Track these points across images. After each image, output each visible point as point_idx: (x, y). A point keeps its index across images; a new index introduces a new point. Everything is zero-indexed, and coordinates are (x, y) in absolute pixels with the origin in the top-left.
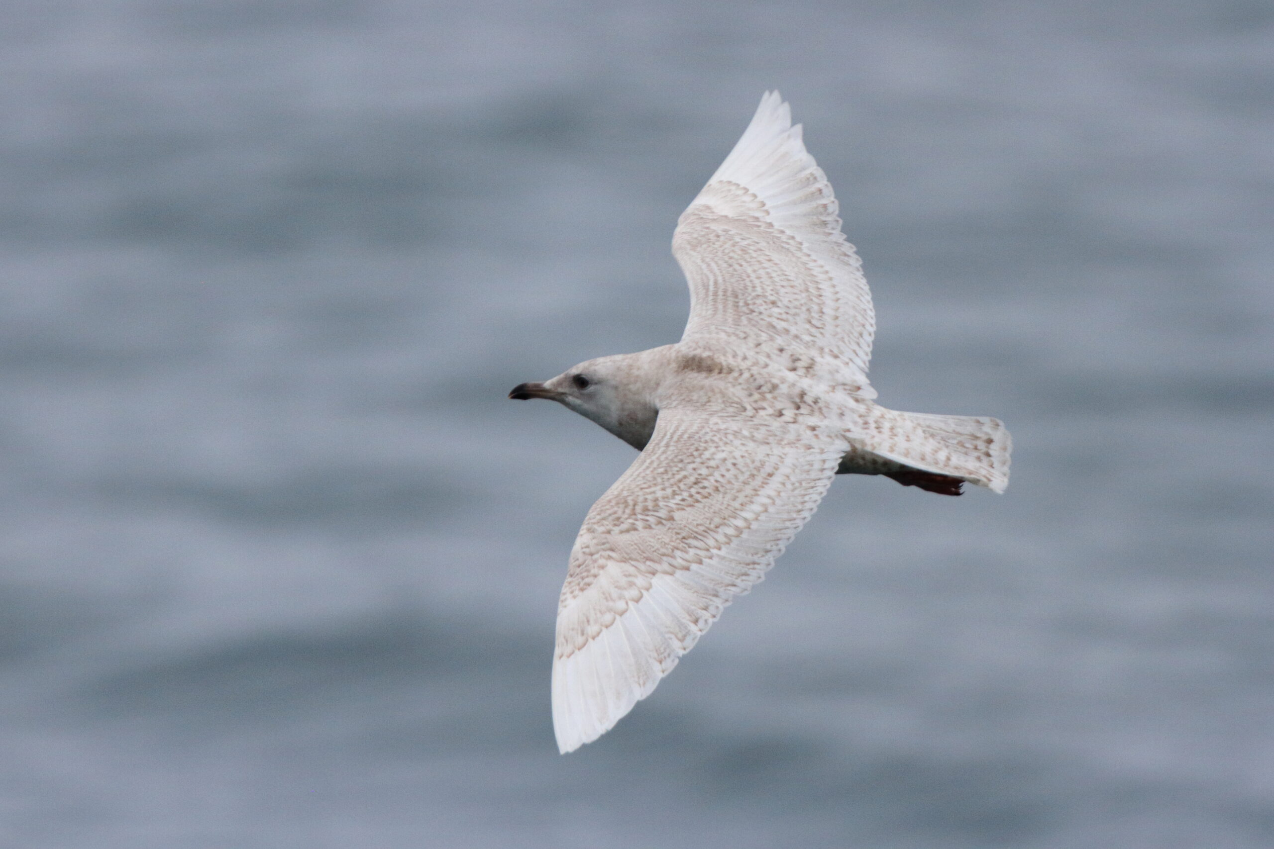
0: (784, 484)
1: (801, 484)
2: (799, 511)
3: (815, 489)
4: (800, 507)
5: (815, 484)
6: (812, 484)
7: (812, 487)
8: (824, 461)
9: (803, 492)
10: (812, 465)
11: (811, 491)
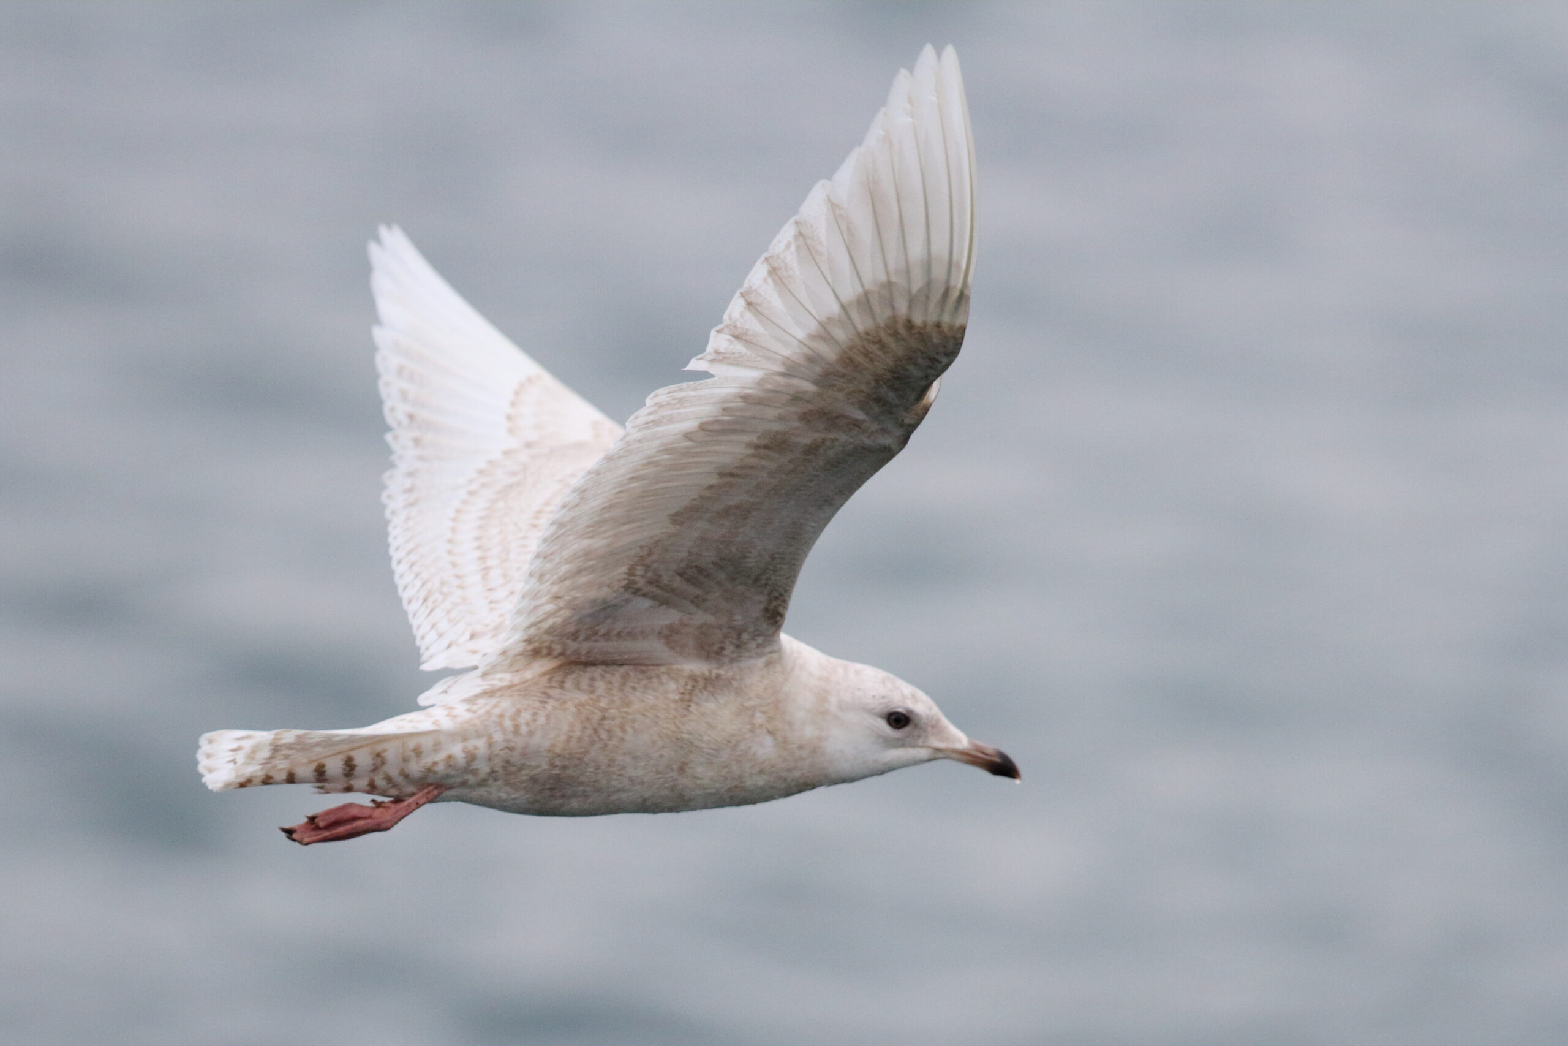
0: (458, 577)
1: (442, 593)
2: (412, 565)
3: (421, 601)
4: (416, 569)
5: (427, 607)
6: (430, 603)
7: (425, 600)
8: (441, 635)
9: (429, 586)
10: (450, 621)
11: (422, 595)
